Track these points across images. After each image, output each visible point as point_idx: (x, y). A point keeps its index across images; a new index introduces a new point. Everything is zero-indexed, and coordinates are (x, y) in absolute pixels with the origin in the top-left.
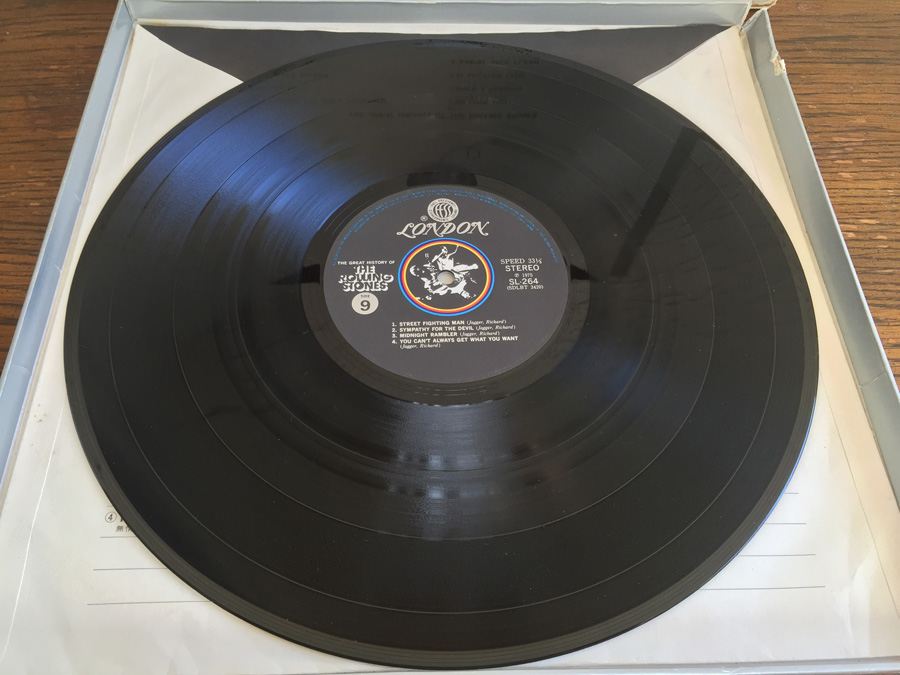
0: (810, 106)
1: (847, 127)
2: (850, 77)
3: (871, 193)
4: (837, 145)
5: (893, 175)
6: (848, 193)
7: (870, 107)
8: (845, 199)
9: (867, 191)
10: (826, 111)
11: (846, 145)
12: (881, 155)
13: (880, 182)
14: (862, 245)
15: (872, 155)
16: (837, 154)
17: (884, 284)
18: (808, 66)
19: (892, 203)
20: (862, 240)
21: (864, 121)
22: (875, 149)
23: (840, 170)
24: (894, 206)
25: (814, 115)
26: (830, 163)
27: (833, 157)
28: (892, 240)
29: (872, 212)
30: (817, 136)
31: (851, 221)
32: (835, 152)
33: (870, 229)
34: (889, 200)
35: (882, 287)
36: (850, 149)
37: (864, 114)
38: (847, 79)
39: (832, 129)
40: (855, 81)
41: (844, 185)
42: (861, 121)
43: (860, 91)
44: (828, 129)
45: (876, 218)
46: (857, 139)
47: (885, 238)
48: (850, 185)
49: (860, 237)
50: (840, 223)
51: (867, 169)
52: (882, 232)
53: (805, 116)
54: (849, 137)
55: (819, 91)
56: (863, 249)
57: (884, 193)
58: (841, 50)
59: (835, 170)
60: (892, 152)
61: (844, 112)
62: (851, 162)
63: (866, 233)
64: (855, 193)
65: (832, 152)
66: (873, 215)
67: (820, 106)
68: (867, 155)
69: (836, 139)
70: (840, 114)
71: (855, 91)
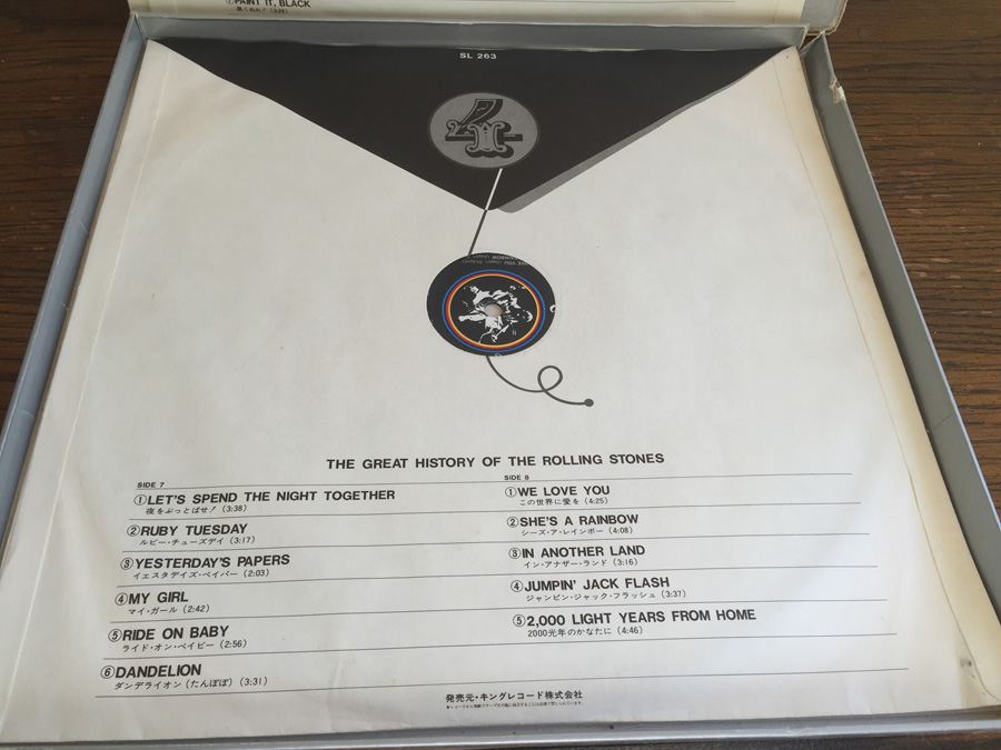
0: (876, 138)
1: (915, 160)
2: (915, 107)
3: (942, 230)
4: (904, 180)
5: (964, 210)
6: (918, 230)
7: (938, 139)
8: (915, 237)
9: (937, 228)
10: (891, 143)
11: (914, 179)
12: (951, 189)
13: (951, 218)
14: (935, 285)
15: (942, 190)
16: (904, 189)
17: (959, 326)
18: (873, 95)
19: (964, 240)
20: (935, 280)
21: (932, 154)
22: (945, 183)
23: (909, 205)
24: (967, 243)
25: (879, 148)
27: (901, 192)
28: (966, 280)
29: (944, 250)
30: (882, 170)
31: (923, 260)
32: (903, 187)
33: (942, 267)
34: (961, 237)
35: (958, 330)
36: (919, 184)
37: (933, 146)
38: (913, 109)
39: (900, 163)
40: (921, 112)
41: (912, 221)
42: (929, 153)
43: (927, 122)
44: (894, 162)
45: (948, 257)
46: (925, 171)
47: (958, 277)
48: (920, 222)
49: (932, 278)
50: (905, 262)
51: (938, 204)
52: (955, 272)
53: (868, 149)
54: (917, 171)
55: (884, 122)
56: (936, 289)
57: (955, 230)
58: (906, 78)
59: (902, 206)
60: (962, 186)
61: (910, 144)
62: (920, 197)
63: (938, 272)
64: (925, 230)
65: (899, 187)
66: (946, 254)
67: (886, 138)
68: (937, 190)
69: (904, 173)
70: (908, 146)
71: (922, 122)
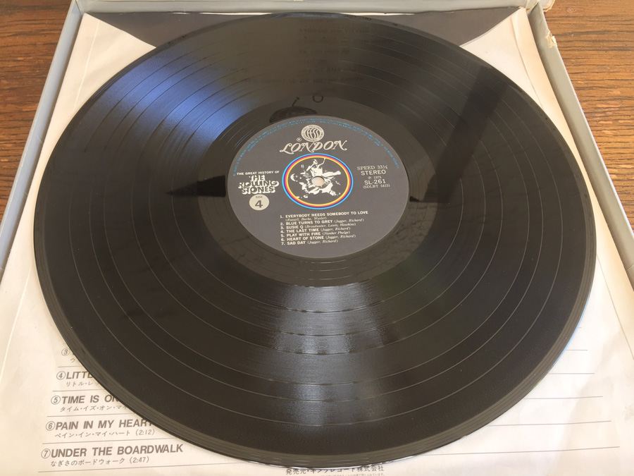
0: (580, 82)
1: (606, 97)
2: (607, 60)
3: (627, 145)
4: (599, 110)
6: (610, 145)
7: (623, 82)
8: (607, 150)
9: (623, 144)
10: (591, 85)
11: (607, 110)
12: (632, 117)
13: (633, 137)
14: (622, 183)
15: (626, 118)
16: (600, 117)
18: (577, 53)
21: (619, 93)
22: (629, 113)
23: (603, 128)
25: (583, 89)
26: (595, 123)
27: (598, 119)
29: (628, 159)
30: (585, 103)
31: (613, 166)
32: (600, 115)
33: (626, 172)
36: (610, 113)
37: (619, 87)
38: (605, 62)
39: (596, 99)
40: (611, 63)
41: (606, 139)
42: (617, 92)
43: (615, 70)
44: (593, 98)
45: (631, 164)
46: (614, 105)
48: (611, 140)
49: (621, 178)
50: (607, 168)
51: (624, 127)
53: (577, 89)
54: (608, 104)
55: (586, 71)
56: (623, 187)
58: (599, 41)
59: (599, 128)
61: (604, 86)
62: (611, 122)
63: (625, 175)
64: (615, 145)
65: (596, 115)
66: (629, 162)
67: (586, 82)
68: (623, 117)
69: (599, 106)
70: (601, 87)
71: (612, 71)
